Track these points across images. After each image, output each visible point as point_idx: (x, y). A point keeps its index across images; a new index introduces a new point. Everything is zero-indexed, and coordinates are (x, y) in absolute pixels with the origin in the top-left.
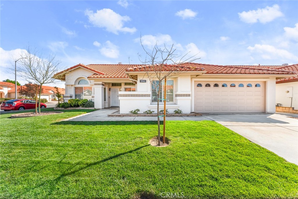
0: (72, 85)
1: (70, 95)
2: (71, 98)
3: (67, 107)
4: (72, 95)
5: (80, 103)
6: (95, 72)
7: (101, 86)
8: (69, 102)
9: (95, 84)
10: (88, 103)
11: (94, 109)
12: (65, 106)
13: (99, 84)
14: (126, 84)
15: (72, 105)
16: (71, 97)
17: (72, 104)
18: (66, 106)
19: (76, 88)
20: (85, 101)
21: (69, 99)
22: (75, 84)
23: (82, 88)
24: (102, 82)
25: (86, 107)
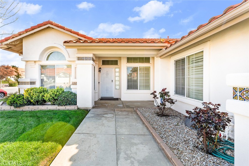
0: (35, 62)
1: (31, 79)
2: (33, 86)
3: (21, 105)
4: (36, 79)
5: (47, 96)
6: (78, 35)
7: (91, 62)
8: (26, 95)
9: (79, 59)
10: (65, 97)
11: (76, 108)
12: (16, 103)
13: (87, 59)
14: (130, 60)
15: (32, 101)
16: (32, 83)
17: (32, 98)
18: (18, 102)
19: (43, 67)
20: (58, 93)
21: (29, 86)
22: (40, 58)
23: (54, 66)
24: (94, 54)
25: (59, 105)
